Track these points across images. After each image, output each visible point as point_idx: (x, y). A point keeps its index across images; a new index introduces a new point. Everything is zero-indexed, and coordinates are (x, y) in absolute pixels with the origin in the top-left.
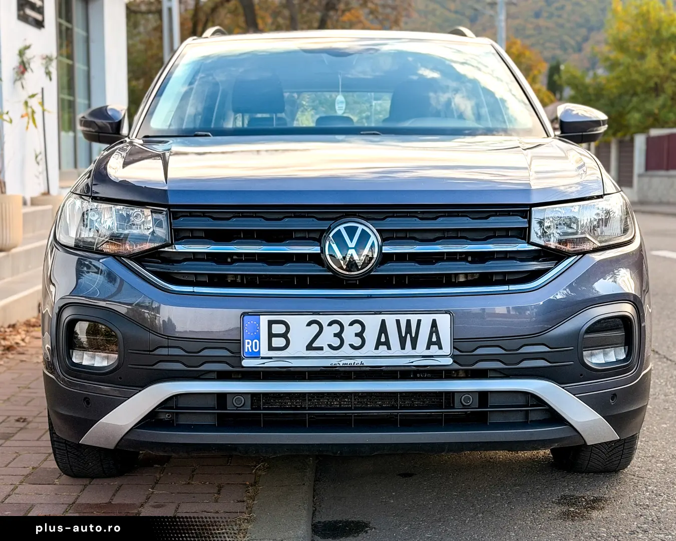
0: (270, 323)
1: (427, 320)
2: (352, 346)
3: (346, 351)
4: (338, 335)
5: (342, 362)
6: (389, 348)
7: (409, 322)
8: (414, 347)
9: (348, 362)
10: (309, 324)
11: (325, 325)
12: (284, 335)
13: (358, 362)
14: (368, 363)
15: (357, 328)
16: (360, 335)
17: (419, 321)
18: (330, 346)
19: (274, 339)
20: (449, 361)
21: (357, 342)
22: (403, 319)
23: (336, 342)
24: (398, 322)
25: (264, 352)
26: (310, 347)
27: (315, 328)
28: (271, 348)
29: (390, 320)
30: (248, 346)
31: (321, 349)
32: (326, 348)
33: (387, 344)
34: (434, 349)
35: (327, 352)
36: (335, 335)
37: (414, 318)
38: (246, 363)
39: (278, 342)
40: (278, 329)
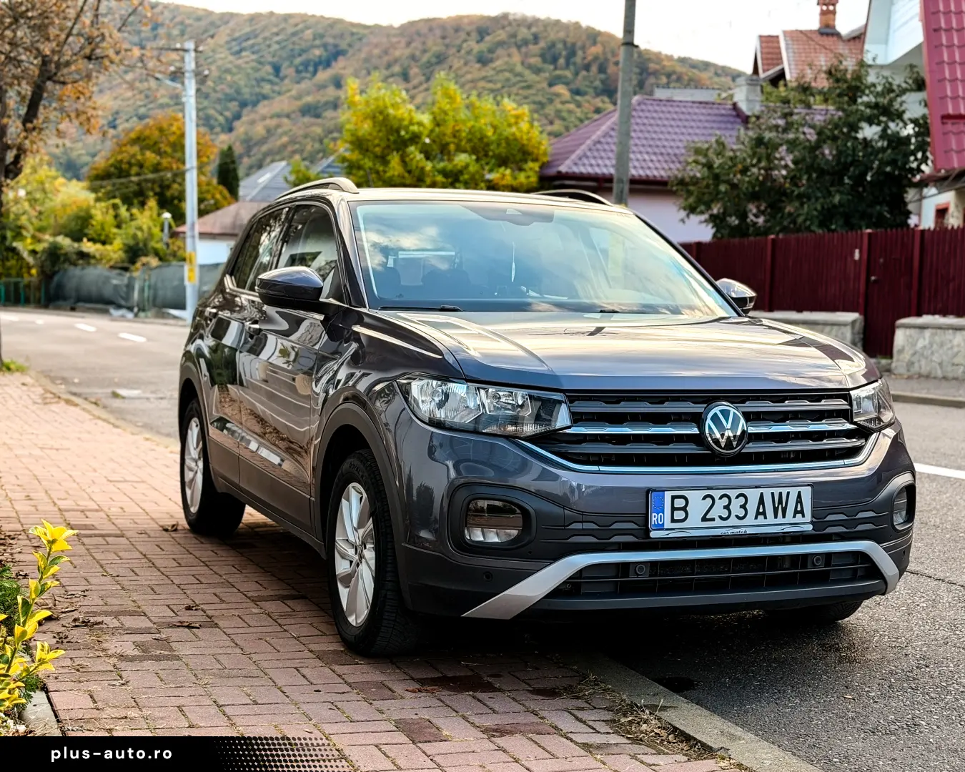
0: (673, 498)
1: (794, 492)
2: (737, 516)
3: (733, 521)
4: (727, 507)
5: (730, 532)
6: (765, 518)
7: (781, 494)
8: (784, 516)
9: (735, 531)
10: (704, 498)
11: (717, 499)
12: (684, 509)
13: (742, 530)
14: (750, 531)
15: (742, 500)
16: (743, 507)
17: (788, 493)
18: (721, 518)
19: (676, 512)
20: (810, 527)
21: (742, 513)
22: (776, 491)
23: (725, 513)
24: (773, 494)
25: (668, 524)
26: (704, 519)
27: (709, 501)
28: (673, 521)
29: (767, 493)
30: (654, 518)
31: (713, 520)
32: (717, 519)
33: (764, 514)
34: (799, 518)
35: (718, 522)
36: (725, 507)
37: (784, 491)
38: (653, 534)
39: (679, 515)
40: (680, 503)
